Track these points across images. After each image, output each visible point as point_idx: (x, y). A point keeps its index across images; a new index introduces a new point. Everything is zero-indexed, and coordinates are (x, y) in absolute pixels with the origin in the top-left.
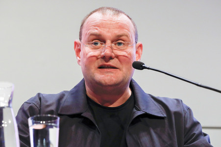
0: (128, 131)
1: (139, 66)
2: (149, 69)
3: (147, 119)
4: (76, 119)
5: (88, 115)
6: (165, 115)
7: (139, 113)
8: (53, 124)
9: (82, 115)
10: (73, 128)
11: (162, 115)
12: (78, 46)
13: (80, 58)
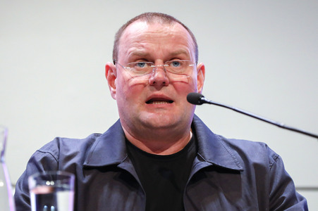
7: (204, 165)
8: (65, 186)
12: (112, 71)
13: (116, 88)
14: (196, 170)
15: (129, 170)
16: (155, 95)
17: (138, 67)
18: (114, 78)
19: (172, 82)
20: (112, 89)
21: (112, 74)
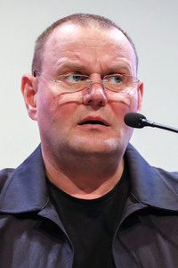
0: (118, 238)
1: (136, 121)
2: (153, 125)
5: (49, 213)
7: (137, 207)
9: (40, 213)
10: (24, 237)
12: (31, 85)
13: (35, 106)
14: (127, 215)
16: (90, 117)
18: (33, 93)
19: (110, 102)
20: (30, 107)
21: (31, 88)
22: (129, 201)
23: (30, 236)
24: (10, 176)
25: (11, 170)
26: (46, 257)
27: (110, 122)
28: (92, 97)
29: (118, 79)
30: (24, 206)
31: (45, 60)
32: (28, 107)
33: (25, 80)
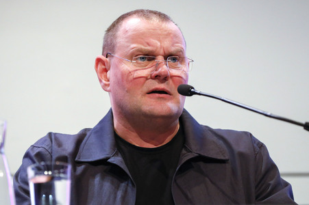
0: (175, 181)
2: (200, 94)
3: (202, 164)
4: (101, 167)
5: (117, 160)
6: (227, 158)
7: (190, 156)
9: (109, 160)
10: (97, 179)
11: (222, 158)
12: (104, 65)
13: (108, 81)
14: (183, 162)
15: (118, 164)
16: (157, 89)
17: (139, 61)
18: (106, 70)
19: (172, 77)
20: (103, 81)
21: (103, 67)
22: (184, 151)
23: (103, 178)
24: (88, 134)
25: (89, 129)
26: (116, 194)
27: (172, 92)
28: (160, 73)
29: (174, 59)
30: (97, 156)
31: (118, 45)
32: (100, 81)
33: (99, 61)
